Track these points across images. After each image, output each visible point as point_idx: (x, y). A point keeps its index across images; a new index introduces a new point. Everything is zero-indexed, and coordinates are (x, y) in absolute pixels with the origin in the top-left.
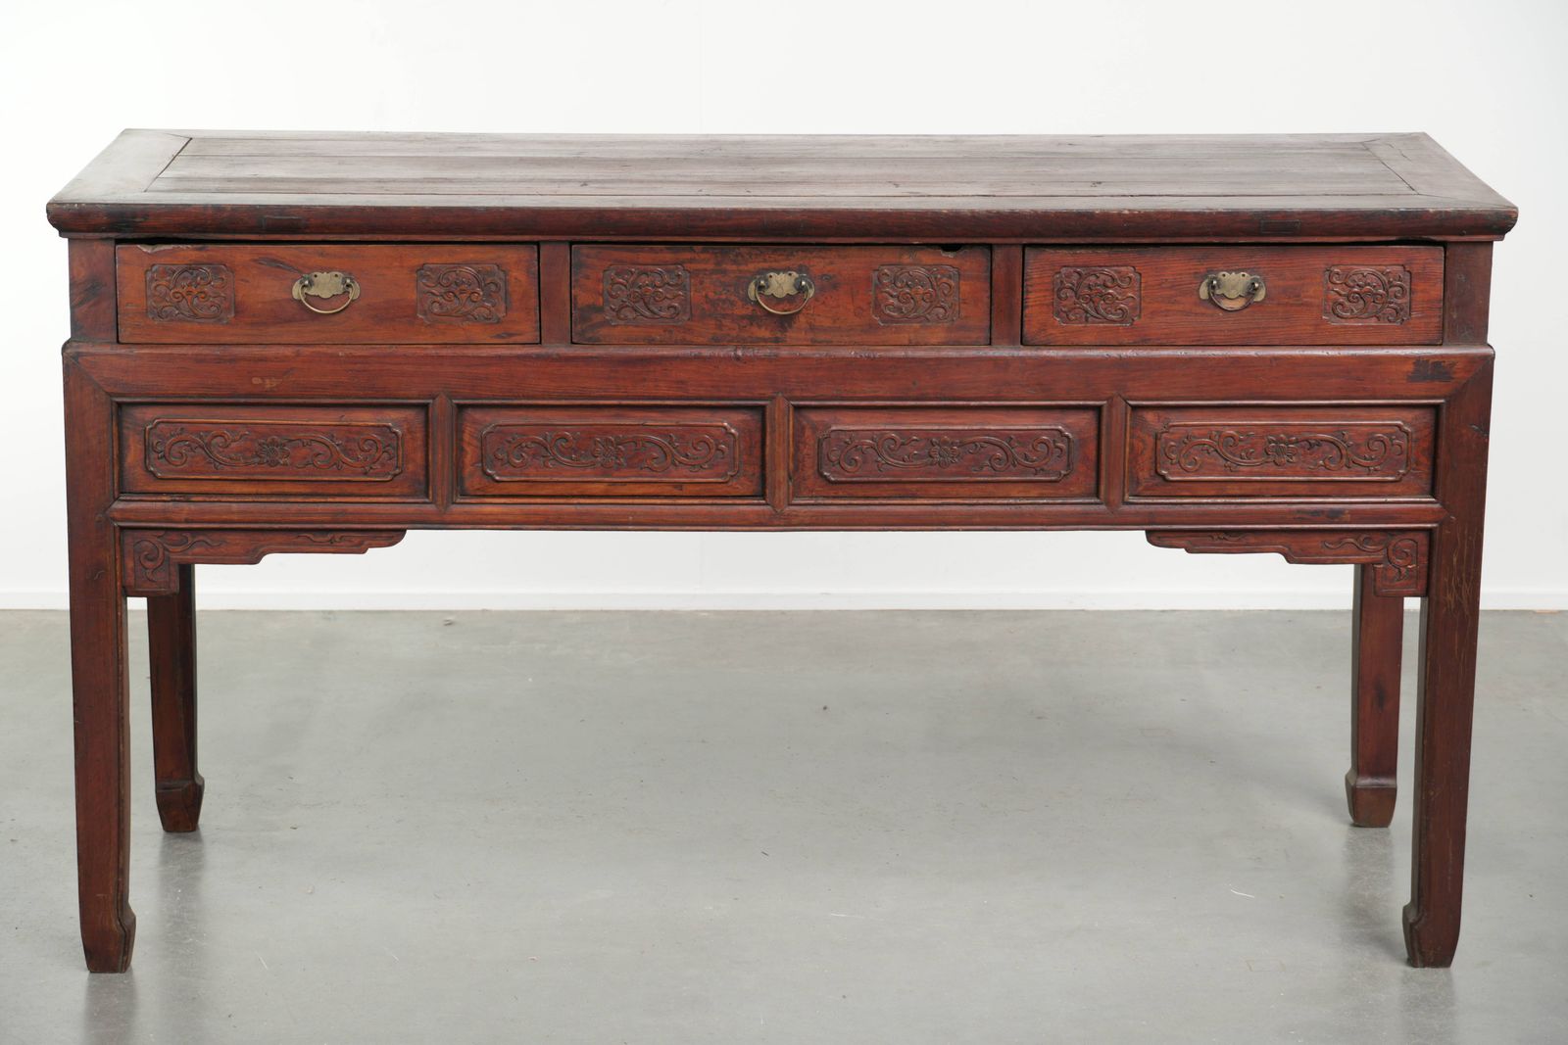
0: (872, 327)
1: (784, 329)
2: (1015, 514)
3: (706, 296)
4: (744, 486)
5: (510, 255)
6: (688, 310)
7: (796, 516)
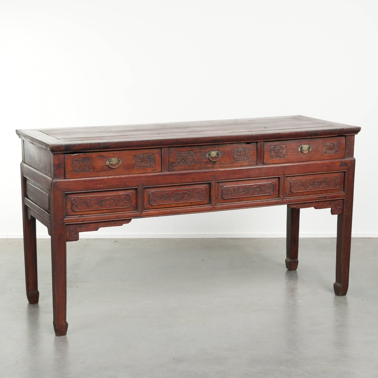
0: (233, 163)
1: (214, 164)
2: (262, 203)
3: (198, 158)
4: (206, 201)
5: (155, 151)
6: (194, 161)
7: (217, 208)
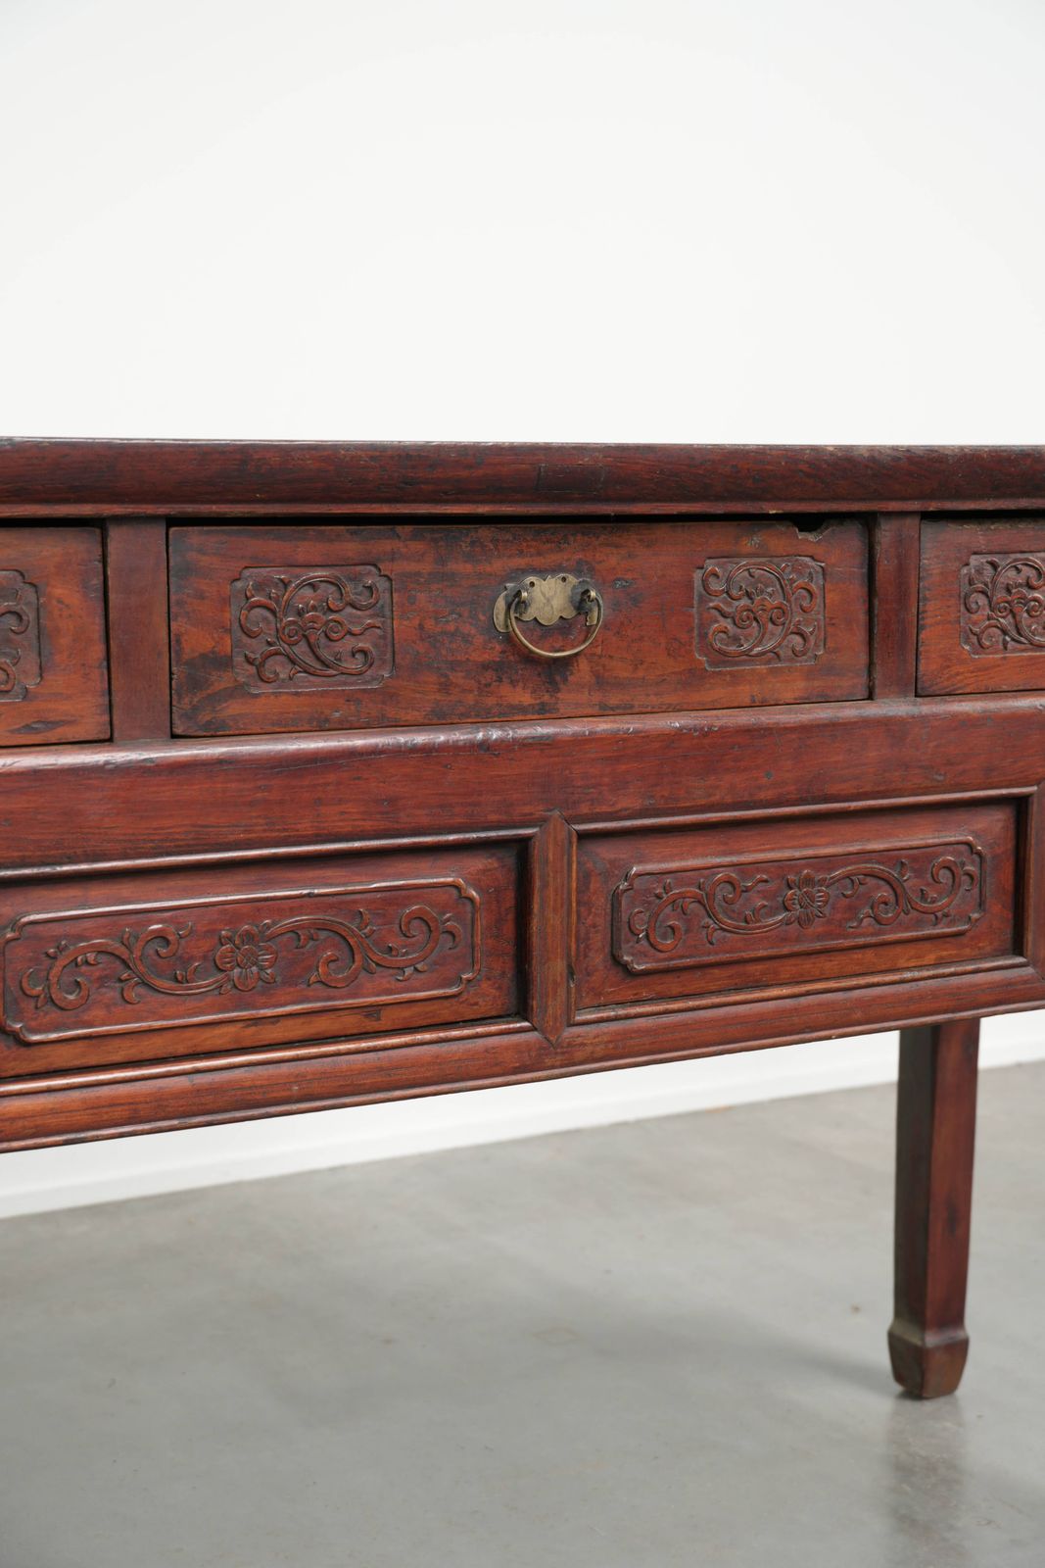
0: (694, 678)
1: (553, 687)
3: (421, 627)
4: (491, 994)
5: (46, 550)
6: (389, 656)
7: (583, 1044)
